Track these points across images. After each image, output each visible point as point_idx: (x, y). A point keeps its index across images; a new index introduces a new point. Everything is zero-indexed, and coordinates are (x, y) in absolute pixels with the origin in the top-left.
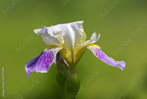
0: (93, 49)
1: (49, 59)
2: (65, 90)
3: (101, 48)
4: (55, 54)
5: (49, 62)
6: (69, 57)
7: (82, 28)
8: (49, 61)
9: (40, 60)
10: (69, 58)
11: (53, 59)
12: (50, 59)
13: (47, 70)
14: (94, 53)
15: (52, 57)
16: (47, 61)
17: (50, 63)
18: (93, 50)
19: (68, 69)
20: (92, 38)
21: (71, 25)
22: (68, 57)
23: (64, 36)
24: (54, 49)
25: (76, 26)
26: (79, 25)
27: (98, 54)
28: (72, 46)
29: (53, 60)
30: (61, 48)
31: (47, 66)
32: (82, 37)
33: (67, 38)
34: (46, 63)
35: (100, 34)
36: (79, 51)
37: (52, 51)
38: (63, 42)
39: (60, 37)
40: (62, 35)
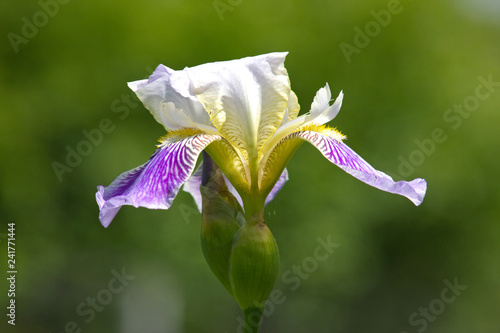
0: (320, 138)
1: (176, 168)
2: (231, 278)
3: (344, 137)
4: (195, 154)
5: (176, 179)
6: (243, 170)
7: (284, 74)
8: (174, 175)
9: (146, 173)
10: (242, 175)
11: (187, 167)
12: (179, 168)
13: (168, 201)
14: (321, 151)
15: (185, 162)
16: (170, 174)
17: (179, 182)
18: (318, 141)
19: (239, 213)
20: (315, 105)
21: (248, 63)
22: (239, 168)
23: (224, 99)
24: (191, 139)
25: (265, 66)
26: (273, 64)
27: (335, 154)
28: (250, 133)
29: (188, 172)
30: (217, 137)
31: (169, 191)
32: (285, 100)
33: (235, 104)
34: (166, 180)
35: (341, 95)
36: (274, 151)
37: (187, 145)
38: (222, 117)
39: (212, 100)
40: (217, 94)
